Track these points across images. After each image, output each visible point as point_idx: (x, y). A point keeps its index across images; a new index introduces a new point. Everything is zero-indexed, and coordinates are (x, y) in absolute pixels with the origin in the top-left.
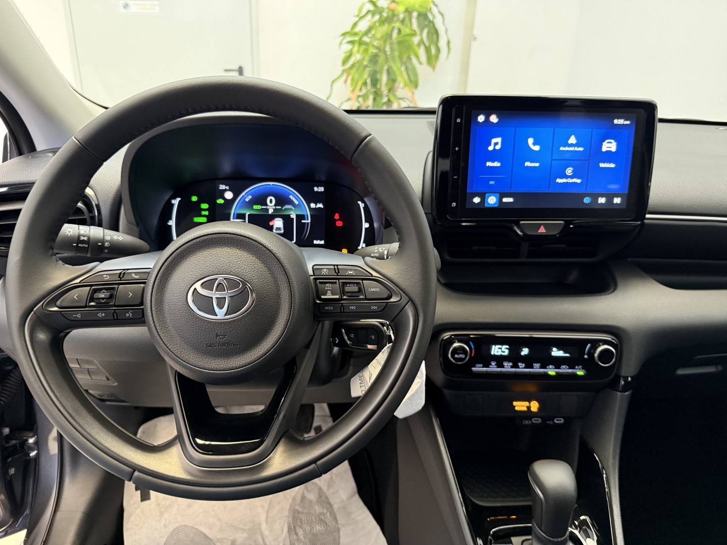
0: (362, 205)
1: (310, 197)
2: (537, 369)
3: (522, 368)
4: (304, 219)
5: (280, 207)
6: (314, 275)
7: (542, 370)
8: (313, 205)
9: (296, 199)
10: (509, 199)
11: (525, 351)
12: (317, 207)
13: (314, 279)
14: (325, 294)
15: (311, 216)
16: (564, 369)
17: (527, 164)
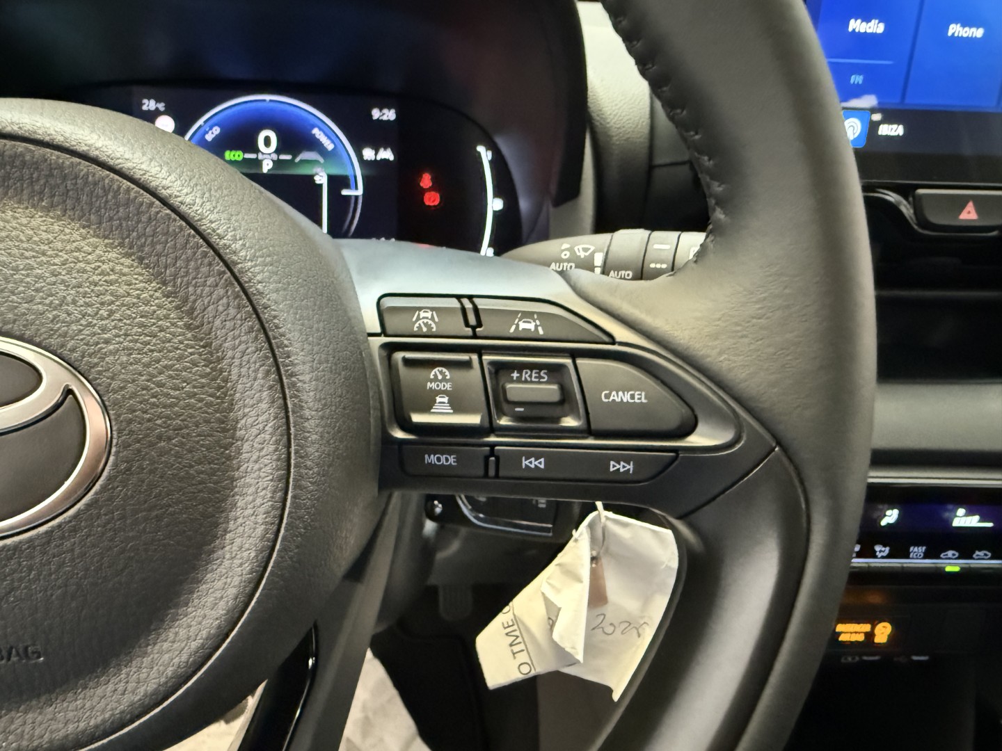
0: (485, 155)
1: (363, 133)
2: (917, 559)
3: (882, 559)
4: (347, 186)
5: (288, 157)
6: (384, 332)
7: (929, 563)
8: (368, 154)
9: (329, 138)
10: (895, 126)
11: (891, 516)
12: (378, 158)
13: (385, 346)
14: (427, 408)
15: (365, 178)
16: (982, 561)
17: (955, 30)
